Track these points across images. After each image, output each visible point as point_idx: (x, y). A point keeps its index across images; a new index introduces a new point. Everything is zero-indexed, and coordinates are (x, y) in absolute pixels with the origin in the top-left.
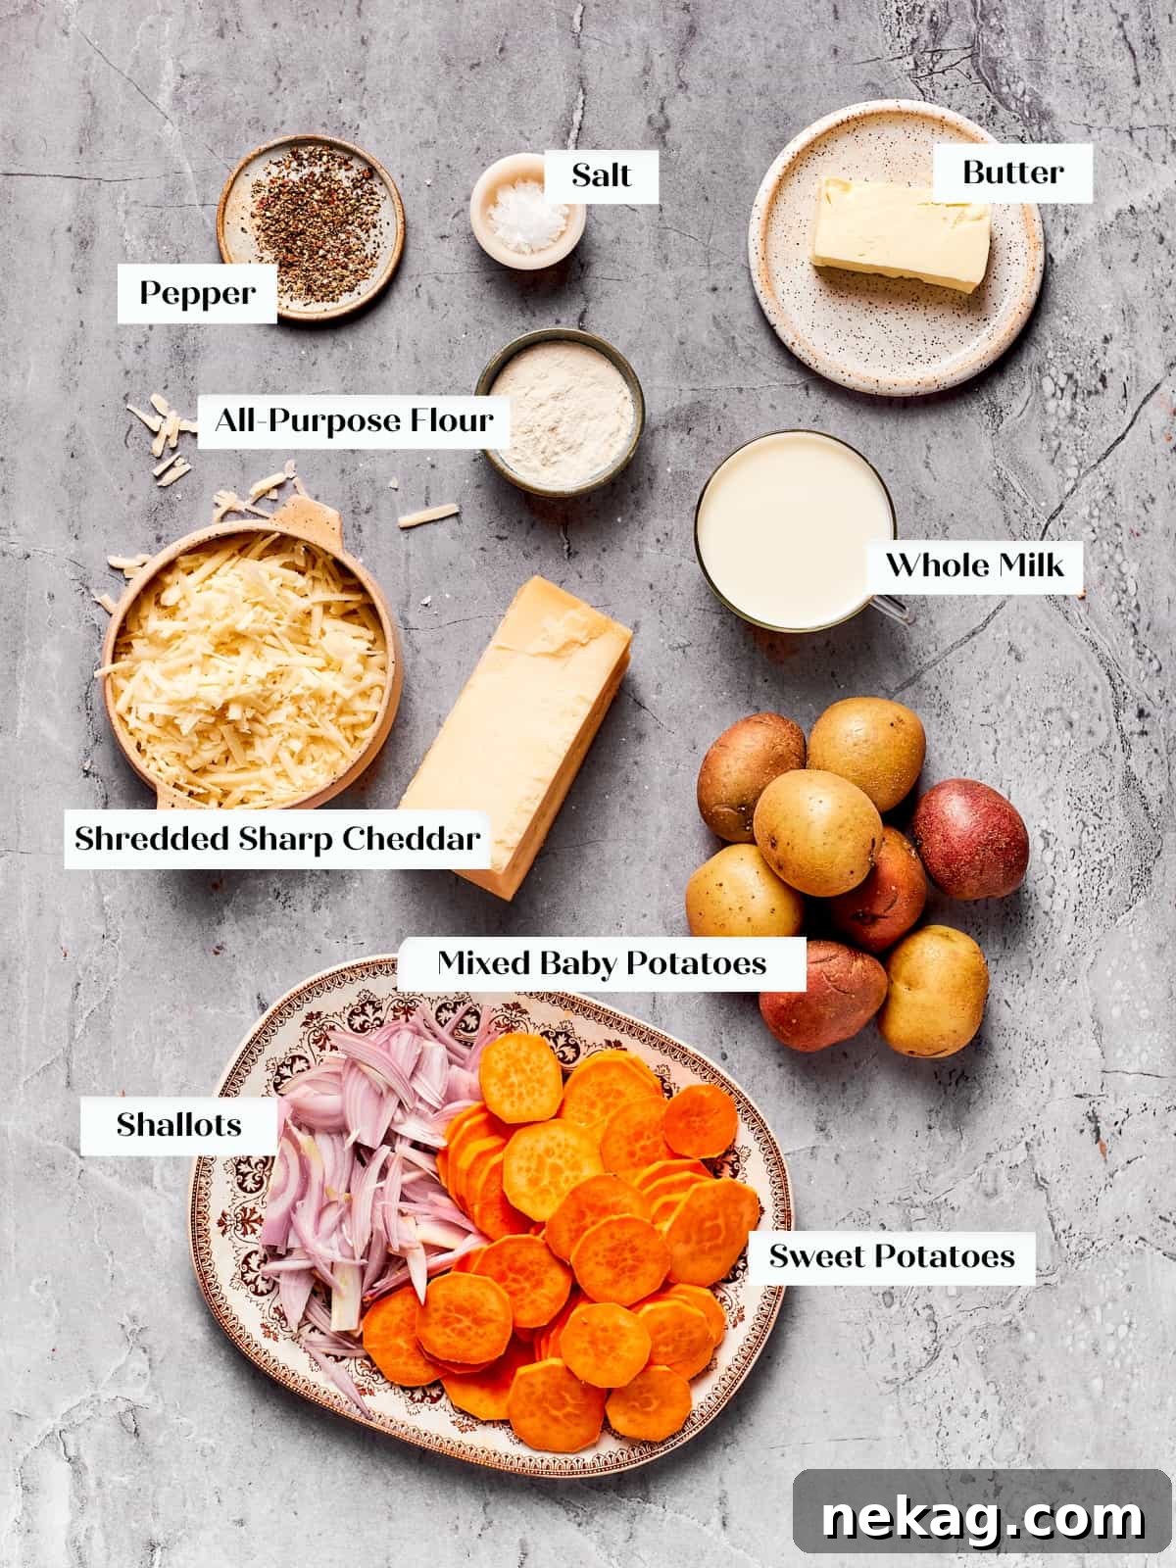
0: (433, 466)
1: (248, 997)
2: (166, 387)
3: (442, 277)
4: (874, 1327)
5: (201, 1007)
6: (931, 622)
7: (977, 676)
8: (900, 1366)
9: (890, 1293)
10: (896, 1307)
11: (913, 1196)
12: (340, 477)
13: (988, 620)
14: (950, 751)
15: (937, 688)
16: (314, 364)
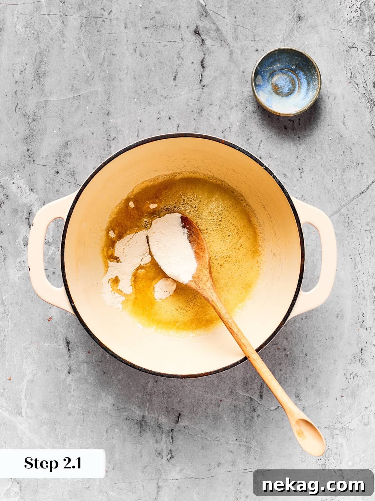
0: (141, 121)
1: (62, 339)
2: (32, 88)
3: (145, 44)
5: (43, 343)
6: (345, 188)
7: (363, 210)
9: (325, 464)
11: (335, 424)
12: (102, 125)
13: (368, 187)
14: (352, 241)
15: (347, 215)
16: (93, 79)
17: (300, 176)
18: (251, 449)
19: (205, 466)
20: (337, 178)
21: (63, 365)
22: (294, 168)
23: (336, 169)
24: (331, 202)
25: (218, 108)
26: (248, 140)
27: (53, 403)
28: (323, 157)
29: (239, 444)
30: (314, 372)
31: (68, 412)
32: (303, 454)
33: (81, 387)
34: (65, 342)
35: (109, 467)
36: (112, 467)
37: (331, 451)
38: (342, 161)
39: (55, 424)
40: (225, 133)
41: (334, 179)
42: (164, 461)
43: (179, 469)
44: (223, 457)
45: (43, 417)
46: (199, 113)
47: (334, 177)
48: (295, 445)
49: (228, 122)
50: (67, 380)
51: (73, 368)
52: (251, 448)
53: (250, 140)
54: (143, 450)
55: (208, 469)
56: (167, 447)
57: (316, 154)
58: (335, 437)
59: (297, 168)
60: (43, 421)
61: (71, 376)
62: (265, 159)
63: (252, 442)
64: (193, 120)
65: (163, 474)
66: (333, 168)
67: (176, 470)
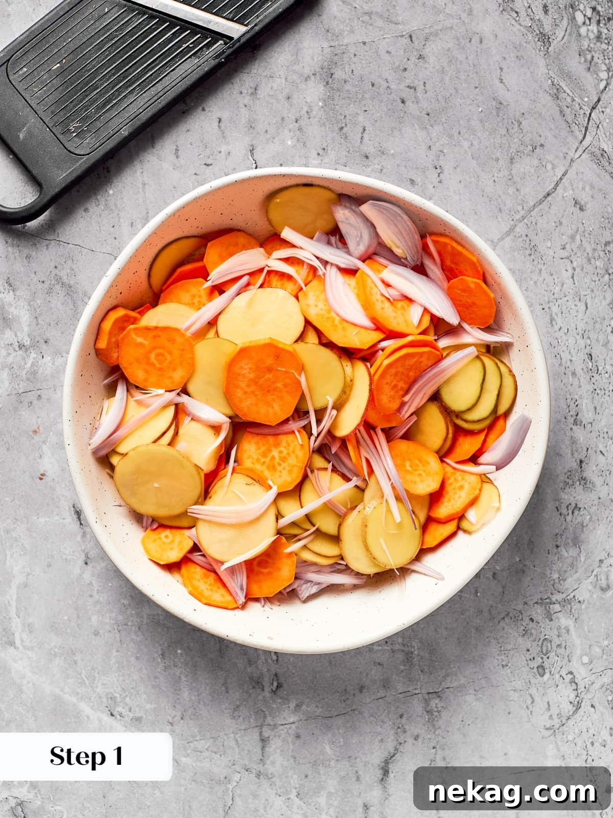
1: (67, 508)
4: (533, 691)
5: (35, 518)
6: (517, 190)
7: (554, 224)
8: (555, 717)
9: (542, 666)
10: (547, 676)
11: (551, 596)
13: (557, 185)
14: (541, 279)
15: (527, 236)
17: (438, 179)
18: (414, 656)
19: (338, 694)
20: (501, 175)
21: (74, 552)
22: (425, 166)
23: (497, 160)
24: (497, 218)
25: (284, 81)
26: (342, 128)
27: (66, 618)
28: (474, 142)
29: (392, 649)
31: (93, 631)
32: (503, 652)
33: (110, 584)
34: (73, 513)
35: (175, 716)
36: (179, 714)
37: (551, 642)
38: (507, 145)
39: (74, 654)
40: (301, 122)
41: (497, 177)
42: (267, 693)
43: (294, 705)
44: (367, 675)
45: (52, 645)
46: (252, 94)
47: (496, 175)
48: (487, 640)
49: (304, 103)
50: (84, 576)
51: (91, 554)
52: (412, 653)
53: (345, 129)
54: (229, 681)
55: (343, 698)
56: (268, 670)
57: (461, 138)
58: (553, 618)
59: (431, 167)
60: (52, 652)
61: (89, 568)
62: (375, 158)
63: (414, 643)
64: (243, 106)
65: (268, 716)
66: (493, 159)
67: (289, 707)
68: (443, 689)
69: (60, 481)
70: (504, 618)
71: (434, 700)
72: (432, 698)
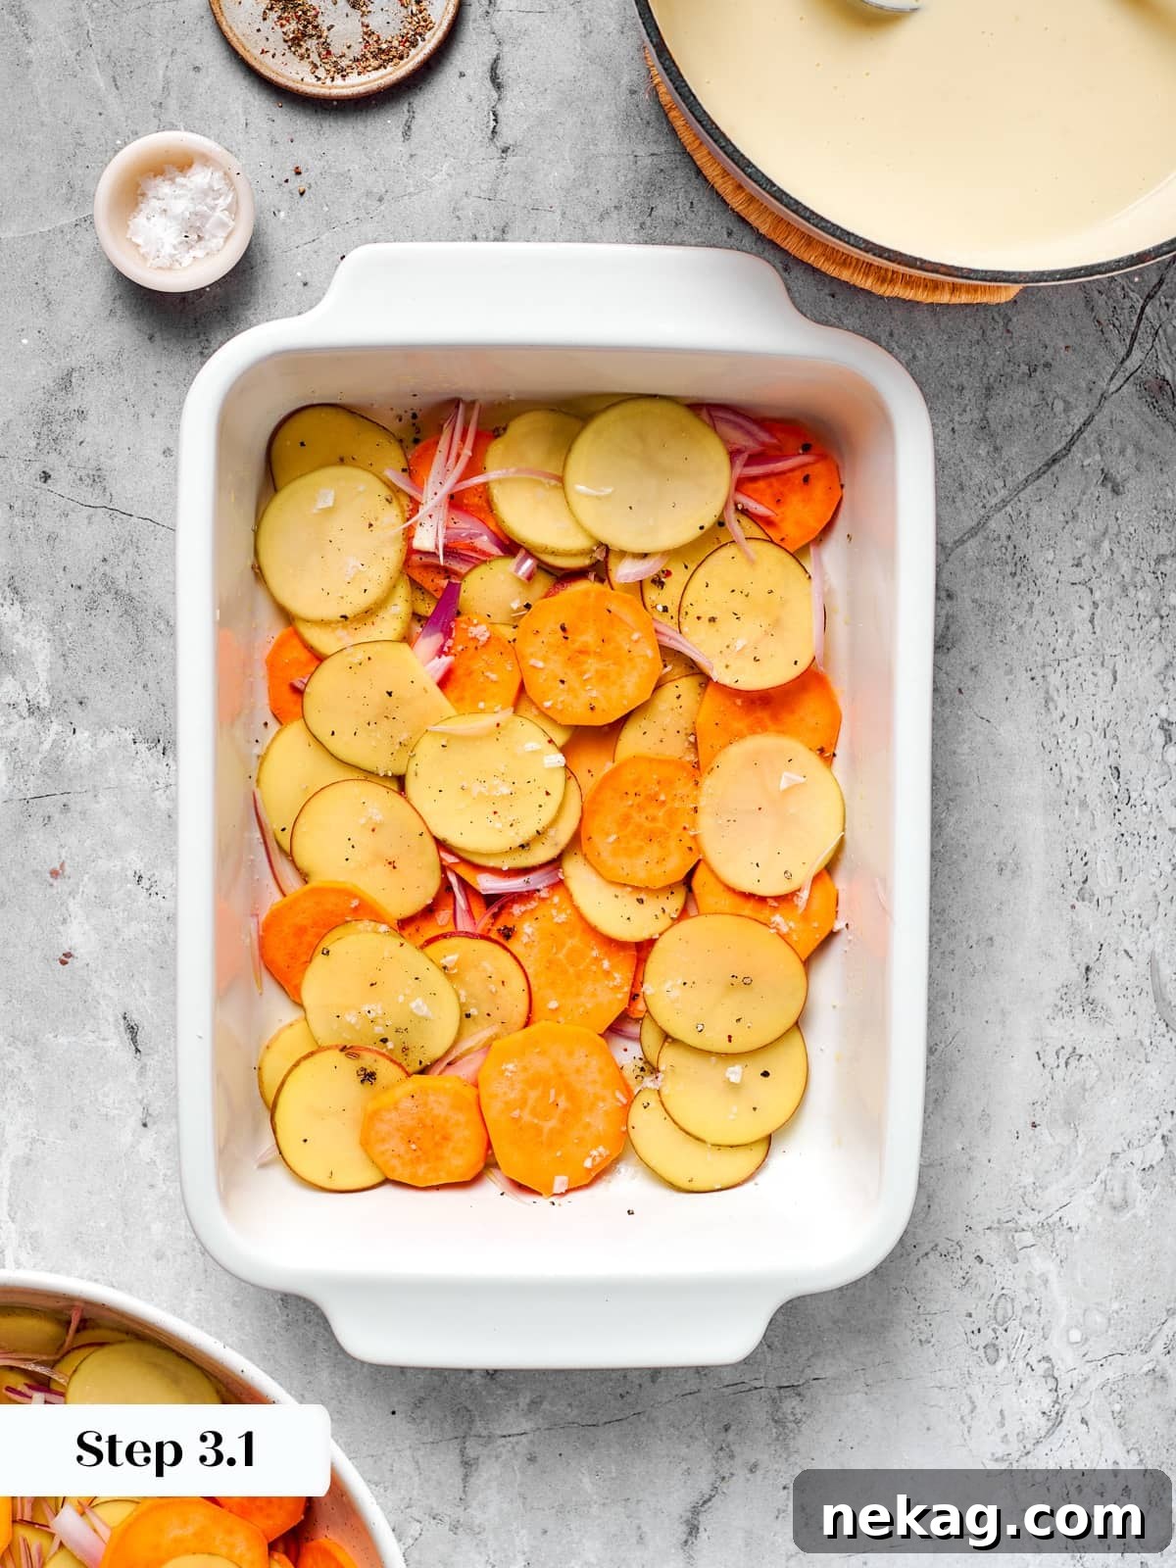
0: (305, 284)
1: (111, 1019)
4: (975, 1390)
5: (50, 1036)
6: (996, 449)
7: (1061, 518)
8: (1013, 1438)
9: (994, 1345)
10: (1002, 1363)
11: (1017, 1216)
12: (180, 309)
13: (1072, 442)
14: (1032, 621)
15: (1009, 537)
19: (611, 1384)
20: (966, 418)
21: (122, 1102)
23: (961, 389)
24: (954, 500)
25: (557, 216)
27: (103, 1225)
28: (918, 354)
30: (937, 1054)
31: (153, 1251)
32: (923, 1317)
34: (122, 1029)
37: (1012, 1300)
38: (981, 363)
41: (960, 423)
42: (478, 1377)
43: (528, 1400)
47: (957, 418)
50: (141, 1148)
51: (155, 1110)
55: (620, 1391)
58: (1021, 1255)
61: (150, 1133)
65: (477, 1419)
66: (952, 387)
67: (517, 1404)
68: (807, 1381)
69: (100, 968)
70: (927, 1254)
71: (789, 1400)
72: (786, 1397)
